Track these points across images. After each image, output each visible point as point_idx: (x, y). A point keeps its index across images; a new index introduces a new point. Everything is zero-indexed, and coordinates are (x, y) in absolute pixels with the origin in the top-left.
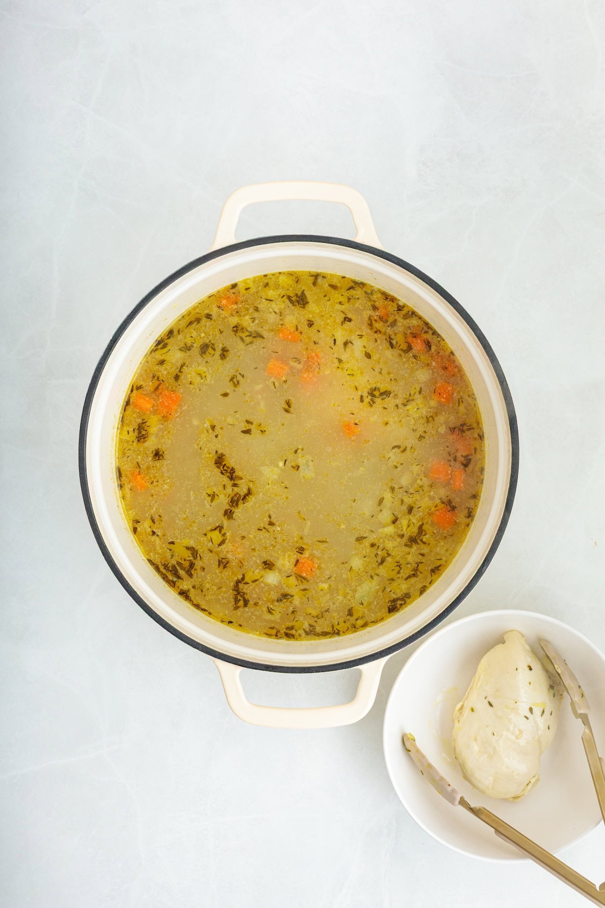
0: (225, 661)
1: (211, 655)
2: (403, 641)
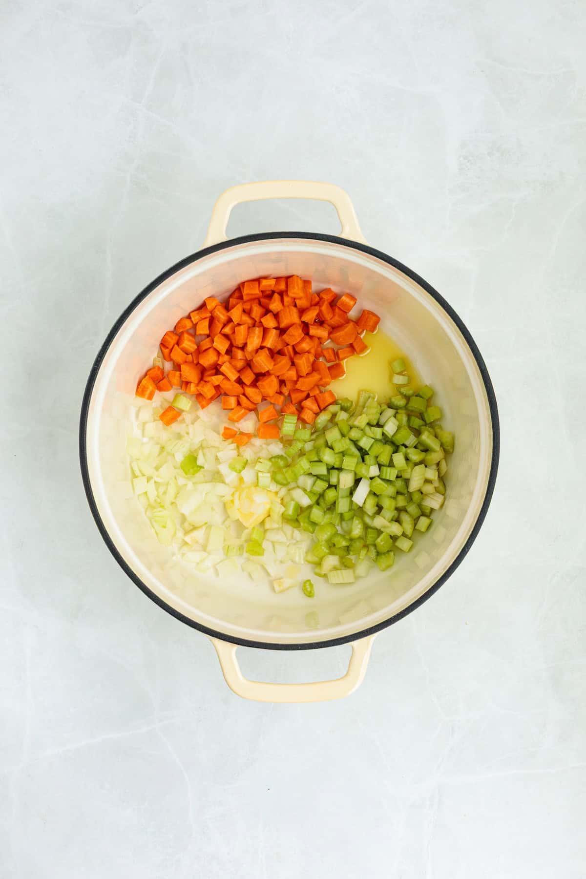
0: (223, 640)
1: (208, 634)
2: (391, 618)
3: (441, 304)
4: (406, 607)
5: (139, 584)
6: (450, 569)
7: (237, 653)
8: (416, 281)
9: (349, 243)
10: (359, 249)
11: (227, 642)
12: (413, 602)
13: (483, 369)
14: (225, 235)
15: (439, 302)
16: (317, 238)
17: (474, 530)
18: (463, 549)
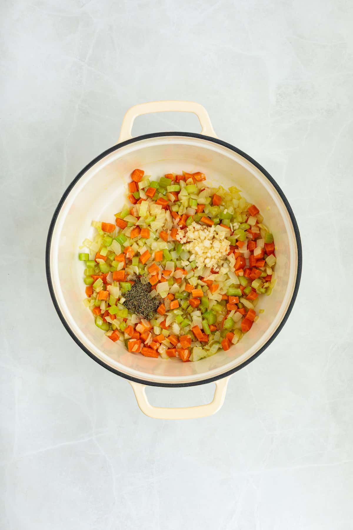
0: (137, 382)
1: (128, 379)
2: (239, 366)
4: (248, 359)
6: (274, 335)
7: (146, 390)
8: (248, 160)
9: (206, 137)
10: (213, 141)
11: (139, 384)
12: (252, 355)
13: (291, 212)
14: (131, 135)
16: (187, 135)
17: (288, 310)
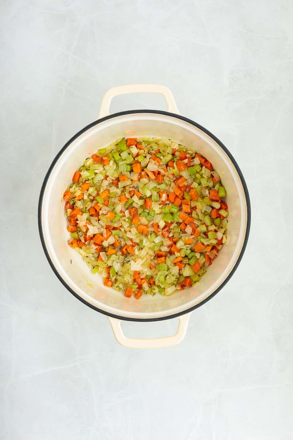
1: (106, 315)
3: (219, 144)
5: (70, 290)
6: (227, 278)
7: (121, 324)
9: (172, 114)
10: (176, 117)
11: (116, 319)
14: (109, 113)
15: (218, 143)
16: (155, 112)
18: (234, 268)
